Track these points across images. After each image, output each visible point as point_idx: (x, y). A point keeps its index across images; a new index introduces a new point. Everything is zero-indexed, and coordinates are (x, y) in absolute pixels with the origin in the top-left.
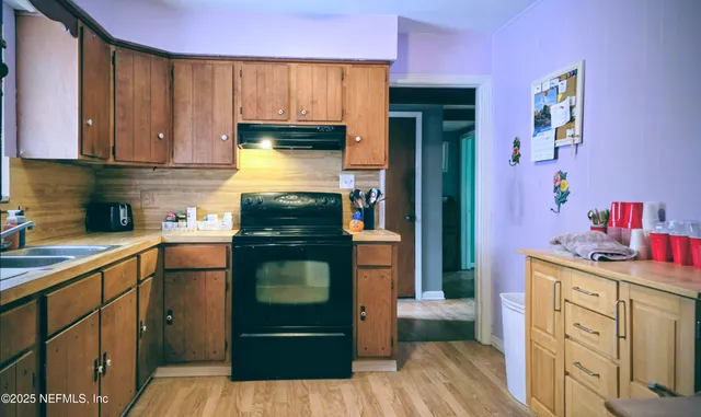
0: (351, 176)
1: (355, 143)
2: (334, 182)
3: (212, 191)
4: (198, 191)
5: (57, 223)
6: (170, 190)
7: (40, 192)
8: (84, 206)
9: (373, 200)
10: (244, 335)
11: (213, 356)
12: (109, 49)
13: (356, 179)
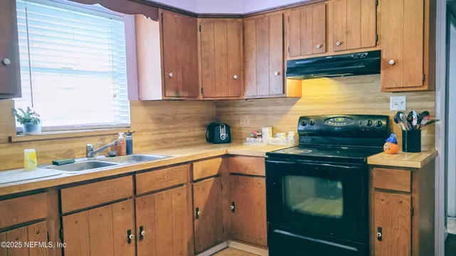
0: (402, 98)
1: (388, 66)
2: (385, 105)
3: (284, 114)
4: (274, 115)
5: (176, 138)
6: (255, 114)
7: (159, 120)
8: (205, 126)
9: (415, 122)
10: (277, 231)
11: (259, 242)
12: (196, 21)
13: (407, 101)
